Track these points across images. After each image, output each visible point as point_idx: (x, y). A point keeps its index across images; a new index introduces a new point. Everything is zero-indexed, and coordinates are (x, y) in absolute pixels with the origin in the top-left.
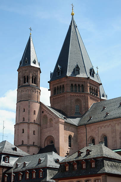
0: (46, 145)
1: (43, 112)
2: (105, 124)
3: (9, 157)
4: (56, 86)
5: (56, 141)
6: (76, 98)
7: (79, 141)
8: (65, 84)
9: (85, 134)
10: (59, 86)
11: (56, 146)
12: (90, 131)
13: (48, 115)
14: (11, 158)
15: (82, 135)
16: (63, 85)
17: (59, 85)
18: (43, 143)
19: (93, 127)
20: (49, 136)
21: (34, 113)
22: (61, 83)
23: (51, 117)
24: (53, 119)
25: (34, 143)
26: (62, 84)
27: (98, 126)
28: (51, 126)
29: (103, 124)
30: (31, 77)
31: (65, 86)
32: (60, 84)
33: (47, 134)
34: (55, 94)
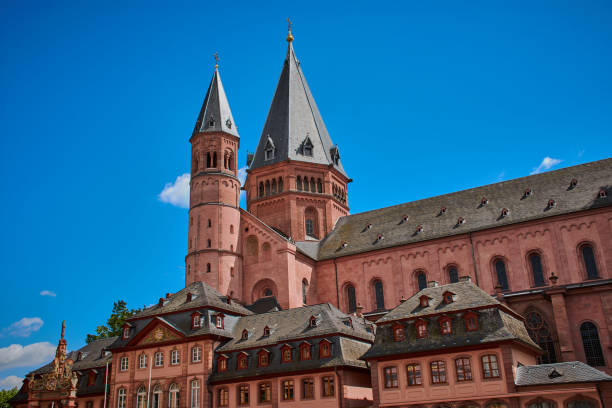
0: (256, 299)
1: (247, 230)
2: (379, 258)
3: (223, 317)
4: (264, 180)
5: (280, 289)
6: (308, 205)
7: (320, 290)
8: (284, 175)
9: (334, 277)
10: (271, 180)
11: (280, 300)
12: (343, 270)
13: (259, 236)
14: (227, 318)
15: (327, 279)
16: (280, 178)
17: (270, 178)
18: (249, 295)
19: (350, 263)
20: (262, 280)
21: (232, 231)
22: (275, 172)
23: (268, 240)
24: (272, 243)
25: (232, 293)
26: (277, 176)
27: (362, 260)
28: (268, 259)
29: (373, 258)
30: (223, 154)
31: (284, 180)
32: (273, 176)
33: (259, 276)
34: (261, 195)
